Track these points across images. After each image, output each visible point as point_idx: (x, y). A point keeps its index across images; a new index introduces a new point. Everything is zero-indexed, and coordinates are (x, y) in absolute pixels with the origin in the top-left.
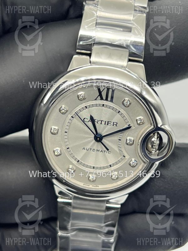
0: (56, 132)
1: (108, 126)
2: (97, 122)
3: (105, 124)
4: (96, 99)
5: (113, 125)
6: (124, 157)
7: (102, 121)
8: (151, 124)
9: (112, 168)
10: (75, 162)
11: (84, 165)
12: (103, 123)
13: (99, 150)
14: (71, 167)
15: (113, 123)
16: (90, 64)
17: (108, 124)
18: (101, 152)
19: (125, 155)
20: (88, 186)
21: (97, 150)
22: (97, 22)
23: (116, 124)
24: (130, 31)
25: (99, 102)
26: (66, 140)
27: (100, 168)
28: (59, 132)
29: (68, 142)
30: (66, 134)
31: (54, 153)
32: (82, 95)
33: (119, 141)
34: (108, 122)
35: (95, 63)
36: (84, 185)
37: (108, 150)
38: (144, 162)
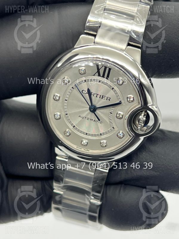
0: (58, 98)
1: (102, 99)
2: (93, 95)
3: (100, 98)
4: (94, 75)
5: (107, 100)
6: (114, 128)
7: (97, 94)
8: (139, 103)
9: (103, 137)
10: (71, 127)
11: (78, 130)
12: (98, 96)
13: (92, 120)
14: (67, 130)
15: (107, 97)
16: (93, 44)
17: (102, 98)
18: (94, 121)
19: (114, 127)
20: (80, 149)
21: (91, 119)
22: (106, 8)
23: (109, 98)
24: (133, 20)
25: (97, 77)
26: (65, 107)
27: (92, 135)
28: (60, 99)
29: (67, 109)
30: (66, 102)
31: (55, 116)
32: (82, 70)
33: (111, 114)
34: (103, 96)
35: (98, 44)
36: (77, 147)
37: (99, 120)
38: (130, 136)
